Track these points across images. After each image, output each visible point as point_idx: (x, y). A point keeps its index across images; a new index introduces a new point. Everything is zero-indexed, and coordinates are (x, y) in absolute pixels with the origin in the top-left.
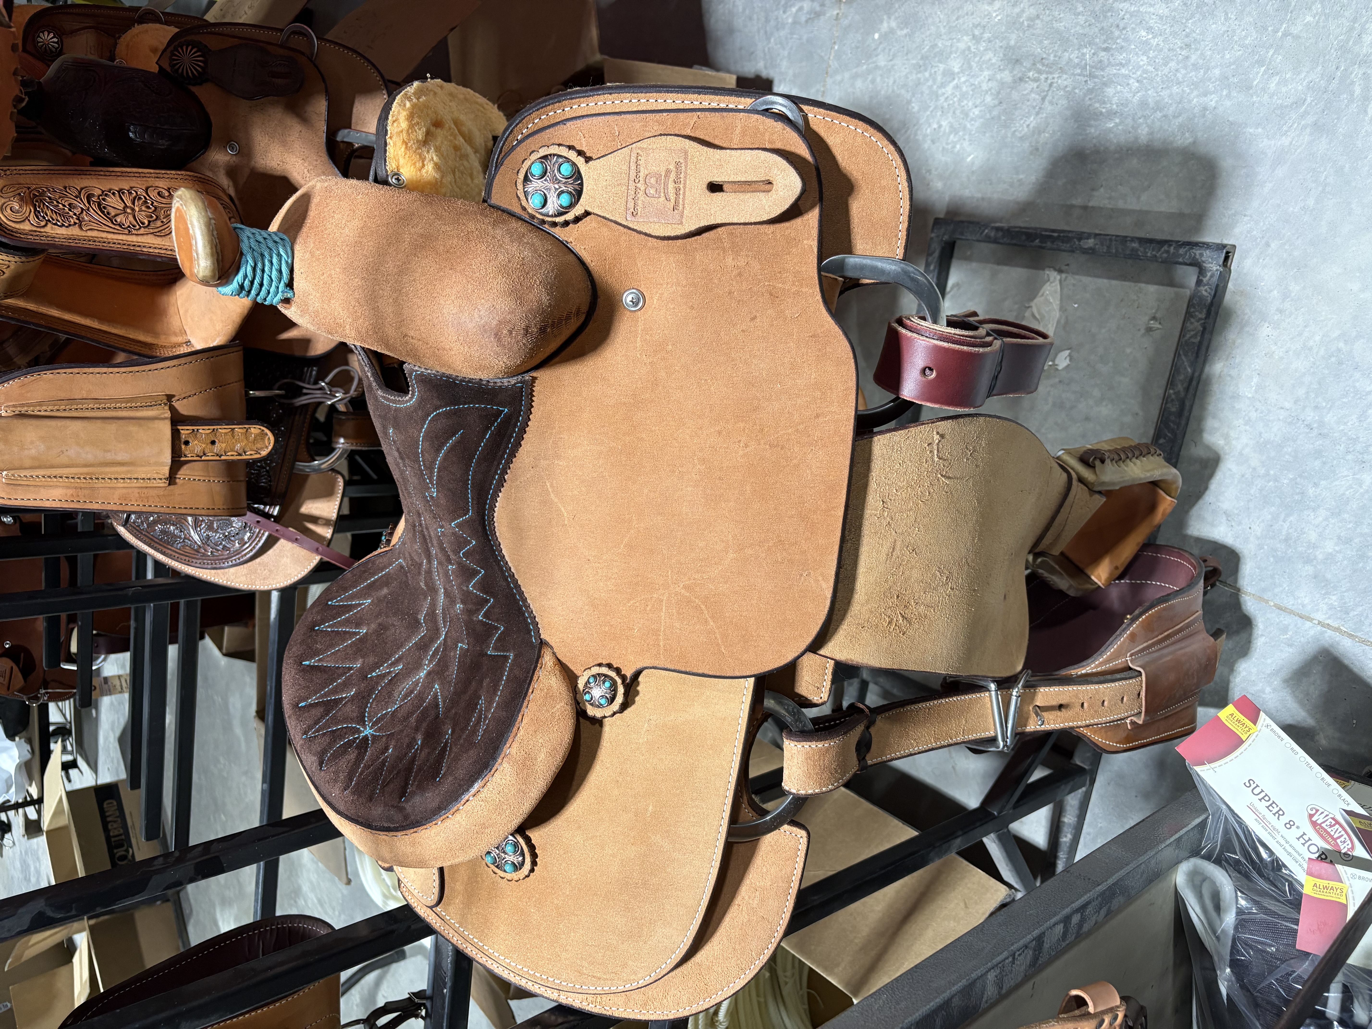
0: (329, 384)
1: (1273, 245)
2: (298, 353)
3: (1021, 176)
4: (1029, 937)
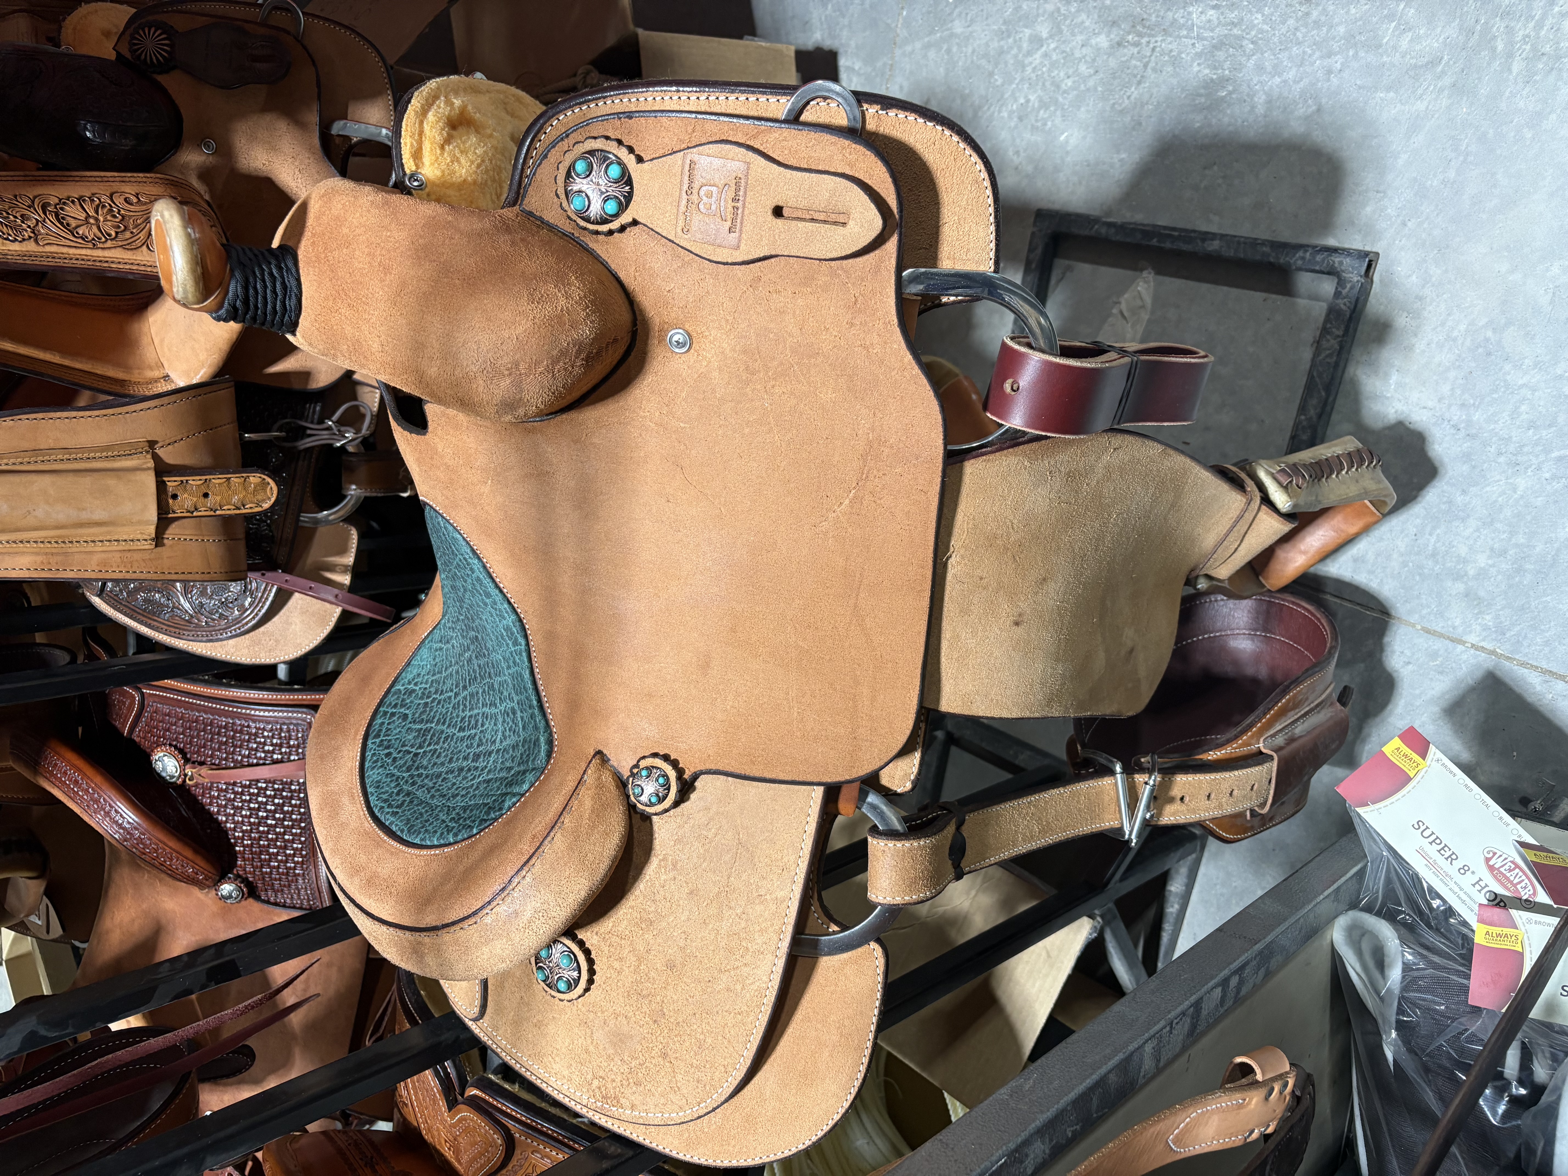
0: (337, 423)
1: (1409, 224)
2: (297, 386)
3: (1123, 156)
4: (1187, 1003)
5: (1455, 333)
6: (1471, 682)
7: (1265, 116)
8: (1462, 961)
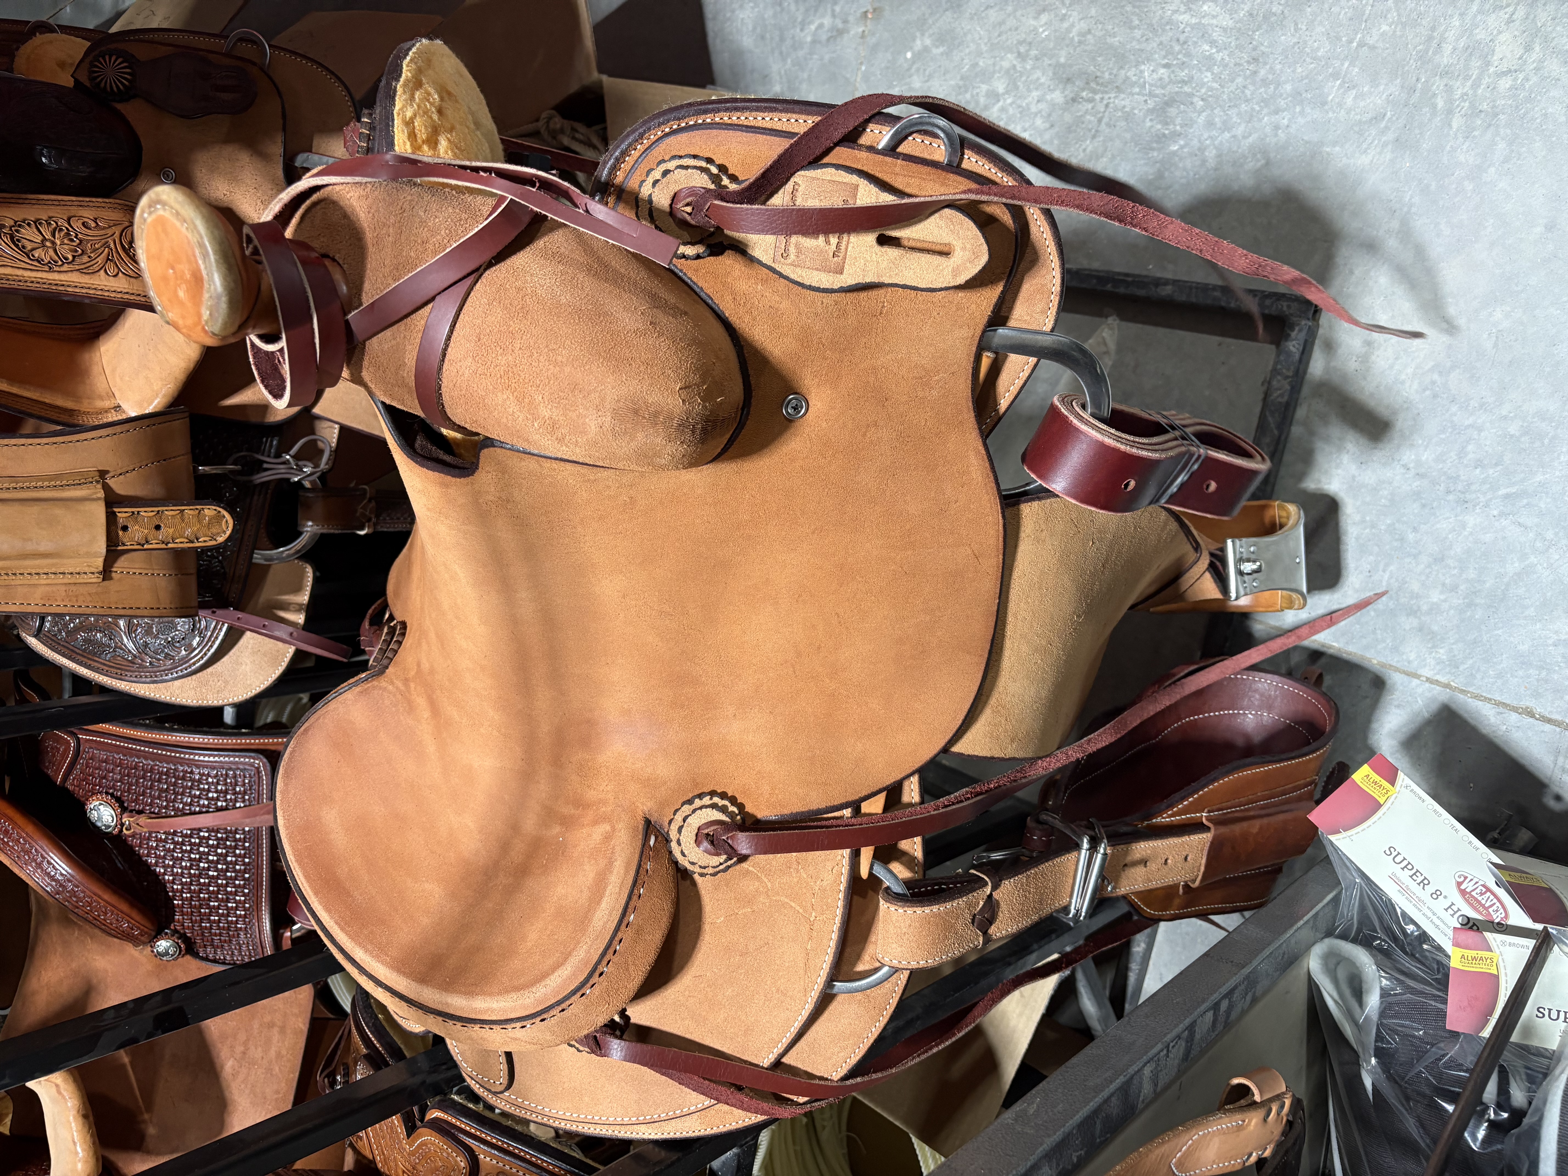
0: (295, 457)
2: (254, 419)
4: (1181, 1027)
5: (1403, 377)
6: (1426, 715)
7: (1216, 170)
8: (1439, 987)
